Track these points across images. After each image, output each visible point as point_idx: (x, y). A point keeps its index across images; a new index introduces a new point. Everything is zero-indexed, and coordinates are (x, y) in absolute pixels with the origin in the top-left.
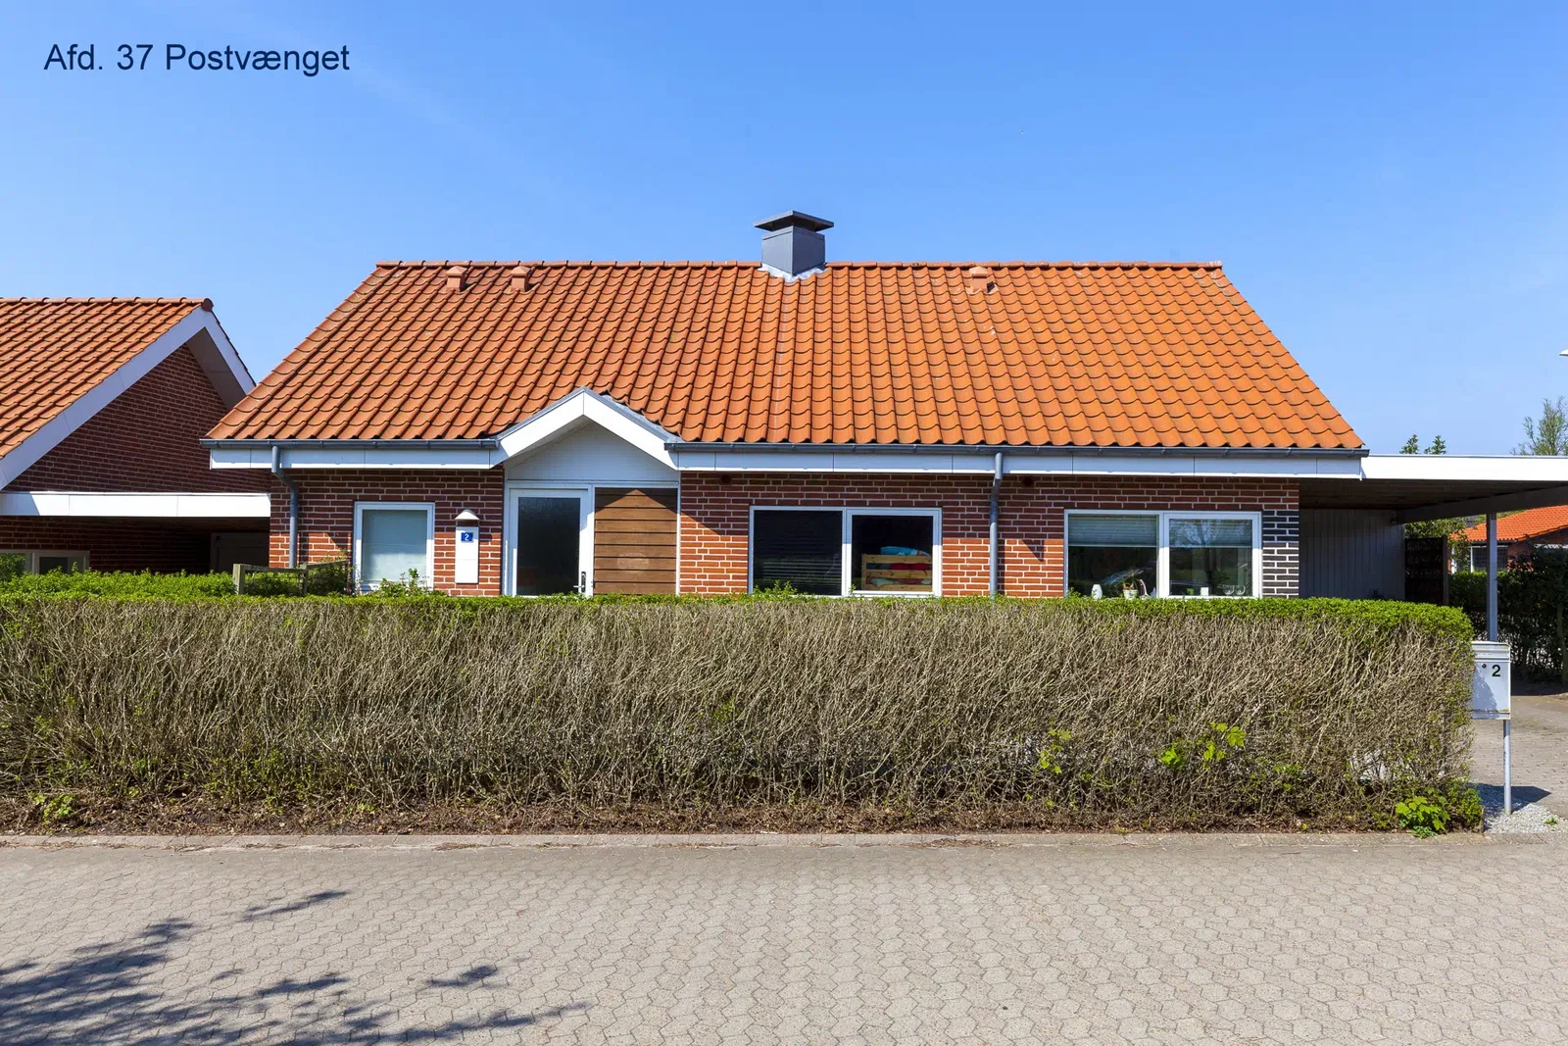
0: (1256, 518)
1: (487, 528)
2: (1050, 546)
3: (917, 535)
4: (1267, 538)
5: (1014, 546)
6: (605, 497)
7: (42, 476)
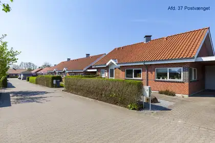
0: (182, 68)
1: (108, 71)
2: (154, 73)
3: (139, 71)
4: (184, 71)
5: (149, 73)
6: (115, 68)
7: (88, 69)
